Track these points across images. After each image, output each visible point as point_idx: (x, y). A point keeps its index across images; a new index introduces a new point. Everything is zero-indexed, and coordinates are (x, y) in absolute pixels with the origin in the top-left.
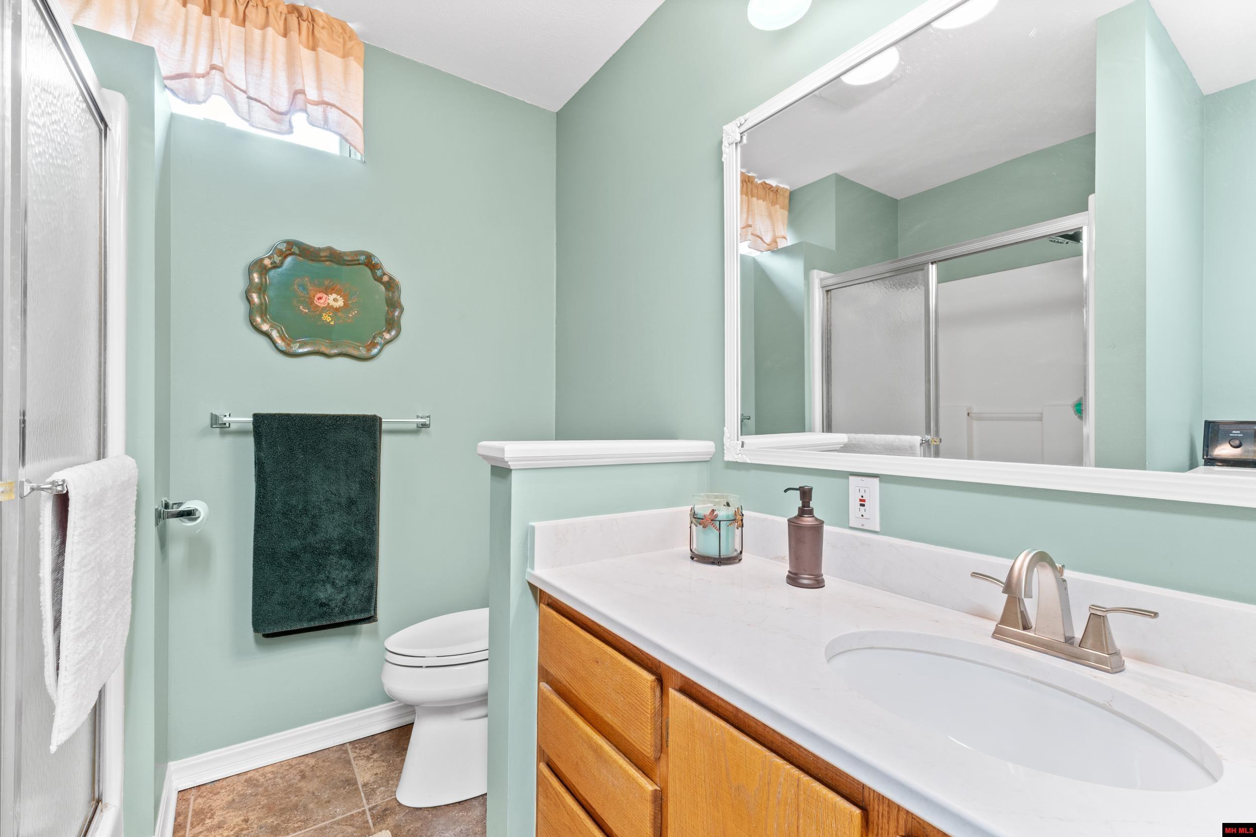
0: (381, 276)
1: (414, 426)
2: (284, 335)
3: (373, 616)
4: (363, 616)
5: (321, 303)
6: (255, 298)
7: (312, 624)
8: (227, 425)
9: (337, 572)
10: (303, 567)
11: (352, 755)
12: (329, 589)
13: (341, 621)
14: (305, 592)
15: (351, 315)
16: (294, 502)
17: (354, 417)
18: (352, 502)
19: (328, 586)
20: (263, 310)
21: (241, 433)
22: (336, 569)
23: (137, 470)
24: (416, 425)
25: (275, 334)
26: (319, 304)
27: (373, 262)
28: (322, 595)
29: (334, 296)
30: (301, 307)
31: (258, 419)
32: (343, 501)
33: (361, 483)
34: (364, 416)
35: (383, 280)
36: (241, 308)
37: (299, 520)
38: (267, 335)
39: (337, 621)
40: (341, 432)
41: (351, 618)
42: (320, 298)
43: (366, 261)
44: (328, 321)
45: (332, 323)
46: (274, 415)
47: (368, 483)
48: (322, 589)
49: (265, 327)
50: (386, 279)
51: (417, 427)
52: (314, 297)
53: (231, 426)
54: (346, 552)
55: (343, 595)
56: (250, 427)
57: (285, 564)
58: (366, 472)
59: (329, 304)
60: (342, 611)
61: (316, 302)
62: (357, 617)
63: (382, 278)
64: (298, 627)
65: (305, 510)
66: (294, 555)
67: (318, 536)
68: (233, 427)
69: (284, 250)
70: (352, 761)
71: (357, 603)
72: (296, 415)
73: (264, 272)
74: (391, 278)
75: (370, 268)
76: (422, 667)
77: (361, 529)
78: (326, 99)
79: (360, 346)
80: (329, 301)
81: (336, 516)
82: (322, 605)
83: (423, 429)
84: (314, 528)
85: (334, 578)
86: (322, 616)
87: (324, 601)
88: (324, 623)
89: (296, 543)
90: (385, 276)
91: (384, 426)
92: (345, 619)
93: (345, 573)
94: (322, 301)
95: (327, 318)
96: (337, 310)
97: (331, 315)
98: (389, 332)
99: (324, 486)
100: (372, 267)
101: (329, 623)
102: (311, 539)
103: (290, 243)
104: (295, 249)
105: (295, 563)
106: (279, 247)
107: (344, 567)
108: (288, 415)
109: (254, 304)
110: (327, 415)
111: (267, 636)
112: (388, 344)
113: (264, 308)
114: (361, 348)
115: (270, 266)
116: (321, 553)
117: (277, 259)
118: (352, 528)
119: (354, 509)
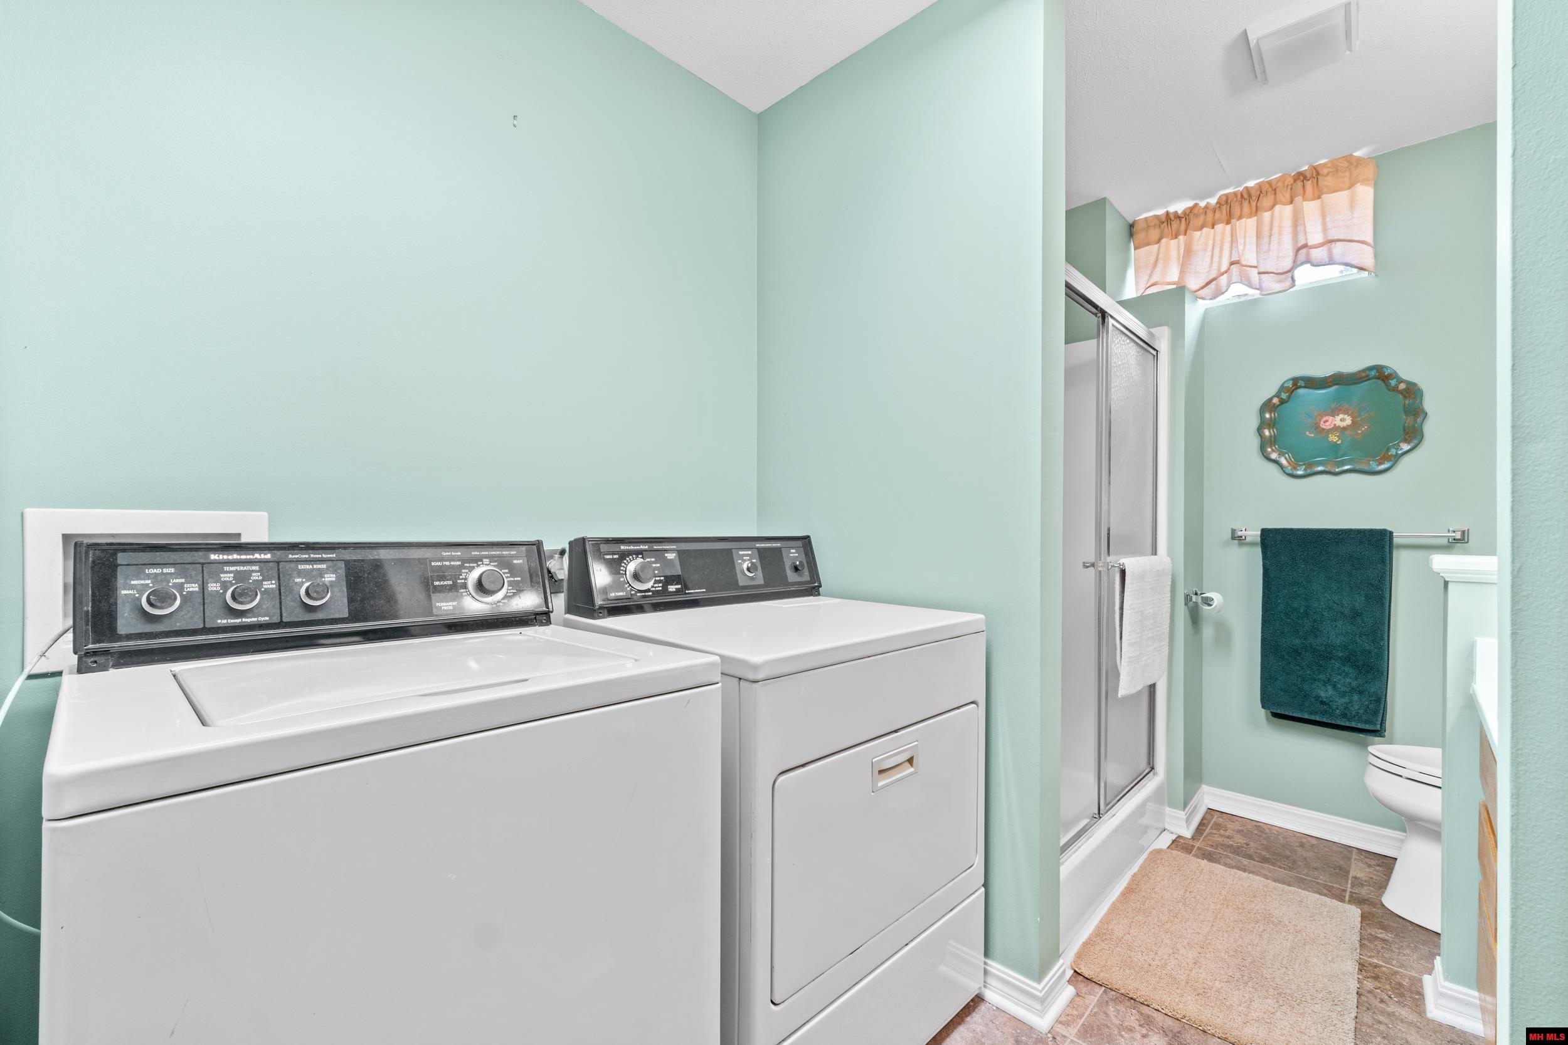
0: (1396, 385)
1: (1445, 541)
2: (1291, 460)
3: (1378, 731)
4: (1367, 727)
5: (1327, 426)
6: (1267, 433)
7: (1313, 717)
8: (1244, 537)
9: (1339, 677)
10: (1304, 664)
11: (1354, 856)
12: (1331, 692)
13: (1343, 724)
14: (1306, 687)
15: (1360, 432)
16: (1295, 605)
17: (1359, 531)
18: (1356, 614)
19: (1329, 687)
20: (1273, 441)
21: (1252, 544)
22: (1338, 674)
23: (1171, 565)
24: (1447, 539)
25: (1283, 461)
26: (1325, 427)
27: (1386, 374)
28: (1322, 694)
29: (1341, 416)
30: (1307, 433)
31: (1265, 533)
32: (1347, 611)
33: (1367, 597)
34: (1371, 531)
35: (1399, 389)
36: (1254, 442)
37: (1300, 622)
38: (1276, 462)
39: (1338, 722)
40: (1344, 545)
41: (1353, 724)
42: (1326, 422)
43: (1377, 374)
44: (1335, 441)
45: (1339, 442)
46: (1279, 529)
47: (1375, 597)
48: (1323, 688)
49: (1274, 456)
50: (1402, 386)
51: (1449, 542)
52: (1320, 421)
53: (1247, 538)
54: (1350, 659)
55: (1346, 700)
56: (1259, 539)
57: (1286, 657)
58: (1373, 585)
59: (1335, 425)
60: (1344, 715)
61: (1322, 425)
62: (1360, 726)
63: (1398, 387)
64: (1299, 715)
65: (1306, 614)
66: (1296, 651)
67: (1319, 640)
68: (1249, 539)
69: (1291, 386)
70: (1353, 860)
71: (1361, 711)
72: (1299, 530)
73: (1273, 409)
74: (1408, 383)
75: (1383, 381)
76: (1401, 776)
77: (1367, 641)
78: (1330, 238)
79: (1370, 461)
80: (1335, 422)
81: (1339, 624)
82: (1322, 703)
83: (1458, 544)
84: (1315, 631)
85: (1335, 682)
86: (1324, 713)
87: (1325, 700)
88: (1325, 720)
89: (1297, 641)
90: (1402, 384)
91: (1395, 540)
92: (1348, 724)
93: (1348, 680)
94: (1327, 424)
95: (1333, 438)
96: (1345, 429)
97: (1338, 434)
98: (1406, 441)
99: (1326, 595)
100: (1384, 379)
101: (1329, 721)
102: (1311, 640)
103: (1295, 380)
104: (1301, 383)
105: (1296, 658)
106: (1286, 385)
107: (1347, 675)
108: (1291, 530)
109: (1265, 438)
110: (1329, 530)
111: (1275, 715)
112: (1404, 456)
113: (1273, 439)
114: (1371, 462)
115: (1278, 403)
116: (1325, 655)
117: (1284, 396)
118: (1357, 639)
119: (1359, 620)
